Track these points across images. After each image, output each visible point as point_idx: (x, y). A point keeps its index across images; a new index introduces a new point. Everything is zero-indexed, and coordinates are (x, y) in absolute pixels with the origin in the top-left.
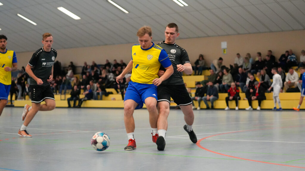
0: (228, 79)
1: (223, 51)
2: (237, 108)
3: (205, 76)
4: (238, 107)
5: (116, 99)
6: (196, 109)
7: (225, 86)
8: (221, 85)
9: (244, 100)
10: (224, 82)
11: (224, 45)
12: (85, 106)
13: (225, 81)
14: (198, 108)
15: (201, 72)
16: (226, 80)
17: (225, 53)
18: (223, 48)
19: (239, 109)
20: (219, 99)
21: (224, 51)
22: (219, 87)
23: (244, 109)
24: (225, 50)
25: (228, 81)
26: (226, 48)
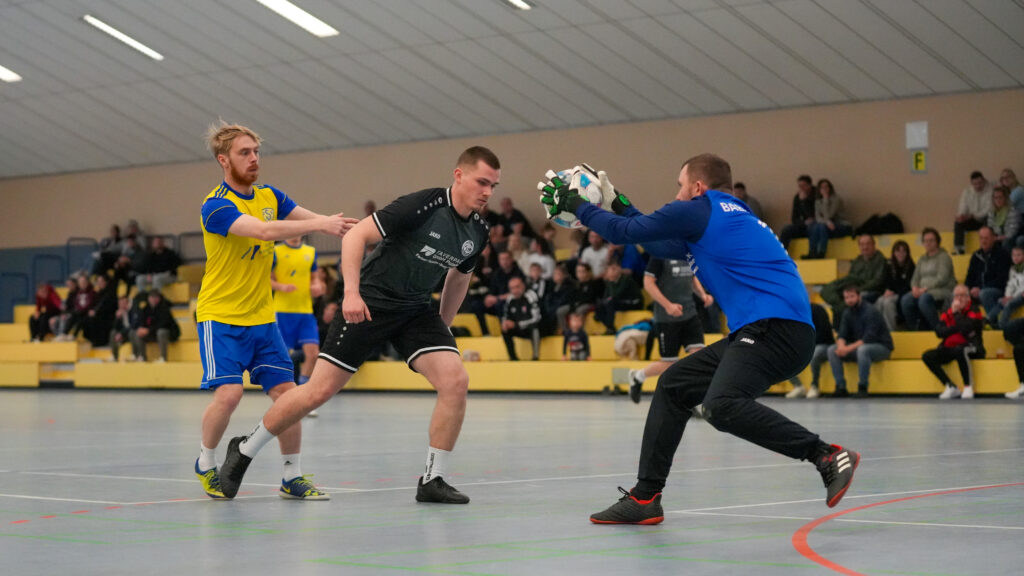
0: (934, 274)
1: (914, 160)
2: (967, 392)
3: (840, 263)
4: (974, 388)
5: (483, 356)
6: (802, 397)
7: (921, 303)
8: (905, 298)
9: (999, 357)
10: (919, 286)
11: (917, 135)
12: (360, 385)
13: (924, 281)
14: (812, 393)
15: (825, 246)
16: (926, 275)
17: (921, 166)
18: (912, 150)
19: (978, 396)
20: (893, 355)
21: (917, 161)
22: (898, 305)
23: (999, 397)
24: (922, 158)
25: (933, 281)
26: (926, 149)
